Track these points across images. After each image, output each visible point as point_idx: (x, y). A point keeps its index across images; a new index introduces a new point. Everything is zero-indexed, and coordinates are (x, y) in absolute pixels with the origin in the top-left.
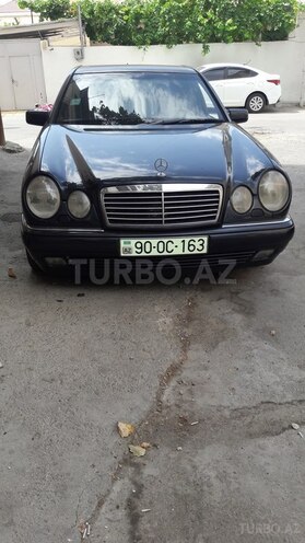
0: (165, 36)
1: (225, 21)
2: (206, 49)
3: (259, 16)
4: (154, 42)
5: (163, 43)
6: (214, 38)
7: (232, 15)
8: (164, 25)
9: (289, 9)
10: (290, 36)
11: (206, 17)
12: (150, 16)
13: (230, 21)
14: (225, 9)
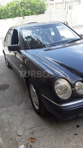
0: (11, 16)
1: (28, 10)
2: (24, 18)
3: (36, 8)
4: (8, 18)
5: (11, 17)
6: (25, 14)
7: (29, 8)
8: (10, 12)
9: (44, 5)
10: (45, 12)
11: (22, 9)
12: (5, 10)
13: (29, 10)
14: (27, 6)
